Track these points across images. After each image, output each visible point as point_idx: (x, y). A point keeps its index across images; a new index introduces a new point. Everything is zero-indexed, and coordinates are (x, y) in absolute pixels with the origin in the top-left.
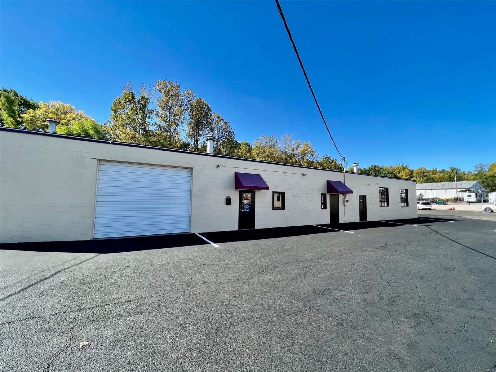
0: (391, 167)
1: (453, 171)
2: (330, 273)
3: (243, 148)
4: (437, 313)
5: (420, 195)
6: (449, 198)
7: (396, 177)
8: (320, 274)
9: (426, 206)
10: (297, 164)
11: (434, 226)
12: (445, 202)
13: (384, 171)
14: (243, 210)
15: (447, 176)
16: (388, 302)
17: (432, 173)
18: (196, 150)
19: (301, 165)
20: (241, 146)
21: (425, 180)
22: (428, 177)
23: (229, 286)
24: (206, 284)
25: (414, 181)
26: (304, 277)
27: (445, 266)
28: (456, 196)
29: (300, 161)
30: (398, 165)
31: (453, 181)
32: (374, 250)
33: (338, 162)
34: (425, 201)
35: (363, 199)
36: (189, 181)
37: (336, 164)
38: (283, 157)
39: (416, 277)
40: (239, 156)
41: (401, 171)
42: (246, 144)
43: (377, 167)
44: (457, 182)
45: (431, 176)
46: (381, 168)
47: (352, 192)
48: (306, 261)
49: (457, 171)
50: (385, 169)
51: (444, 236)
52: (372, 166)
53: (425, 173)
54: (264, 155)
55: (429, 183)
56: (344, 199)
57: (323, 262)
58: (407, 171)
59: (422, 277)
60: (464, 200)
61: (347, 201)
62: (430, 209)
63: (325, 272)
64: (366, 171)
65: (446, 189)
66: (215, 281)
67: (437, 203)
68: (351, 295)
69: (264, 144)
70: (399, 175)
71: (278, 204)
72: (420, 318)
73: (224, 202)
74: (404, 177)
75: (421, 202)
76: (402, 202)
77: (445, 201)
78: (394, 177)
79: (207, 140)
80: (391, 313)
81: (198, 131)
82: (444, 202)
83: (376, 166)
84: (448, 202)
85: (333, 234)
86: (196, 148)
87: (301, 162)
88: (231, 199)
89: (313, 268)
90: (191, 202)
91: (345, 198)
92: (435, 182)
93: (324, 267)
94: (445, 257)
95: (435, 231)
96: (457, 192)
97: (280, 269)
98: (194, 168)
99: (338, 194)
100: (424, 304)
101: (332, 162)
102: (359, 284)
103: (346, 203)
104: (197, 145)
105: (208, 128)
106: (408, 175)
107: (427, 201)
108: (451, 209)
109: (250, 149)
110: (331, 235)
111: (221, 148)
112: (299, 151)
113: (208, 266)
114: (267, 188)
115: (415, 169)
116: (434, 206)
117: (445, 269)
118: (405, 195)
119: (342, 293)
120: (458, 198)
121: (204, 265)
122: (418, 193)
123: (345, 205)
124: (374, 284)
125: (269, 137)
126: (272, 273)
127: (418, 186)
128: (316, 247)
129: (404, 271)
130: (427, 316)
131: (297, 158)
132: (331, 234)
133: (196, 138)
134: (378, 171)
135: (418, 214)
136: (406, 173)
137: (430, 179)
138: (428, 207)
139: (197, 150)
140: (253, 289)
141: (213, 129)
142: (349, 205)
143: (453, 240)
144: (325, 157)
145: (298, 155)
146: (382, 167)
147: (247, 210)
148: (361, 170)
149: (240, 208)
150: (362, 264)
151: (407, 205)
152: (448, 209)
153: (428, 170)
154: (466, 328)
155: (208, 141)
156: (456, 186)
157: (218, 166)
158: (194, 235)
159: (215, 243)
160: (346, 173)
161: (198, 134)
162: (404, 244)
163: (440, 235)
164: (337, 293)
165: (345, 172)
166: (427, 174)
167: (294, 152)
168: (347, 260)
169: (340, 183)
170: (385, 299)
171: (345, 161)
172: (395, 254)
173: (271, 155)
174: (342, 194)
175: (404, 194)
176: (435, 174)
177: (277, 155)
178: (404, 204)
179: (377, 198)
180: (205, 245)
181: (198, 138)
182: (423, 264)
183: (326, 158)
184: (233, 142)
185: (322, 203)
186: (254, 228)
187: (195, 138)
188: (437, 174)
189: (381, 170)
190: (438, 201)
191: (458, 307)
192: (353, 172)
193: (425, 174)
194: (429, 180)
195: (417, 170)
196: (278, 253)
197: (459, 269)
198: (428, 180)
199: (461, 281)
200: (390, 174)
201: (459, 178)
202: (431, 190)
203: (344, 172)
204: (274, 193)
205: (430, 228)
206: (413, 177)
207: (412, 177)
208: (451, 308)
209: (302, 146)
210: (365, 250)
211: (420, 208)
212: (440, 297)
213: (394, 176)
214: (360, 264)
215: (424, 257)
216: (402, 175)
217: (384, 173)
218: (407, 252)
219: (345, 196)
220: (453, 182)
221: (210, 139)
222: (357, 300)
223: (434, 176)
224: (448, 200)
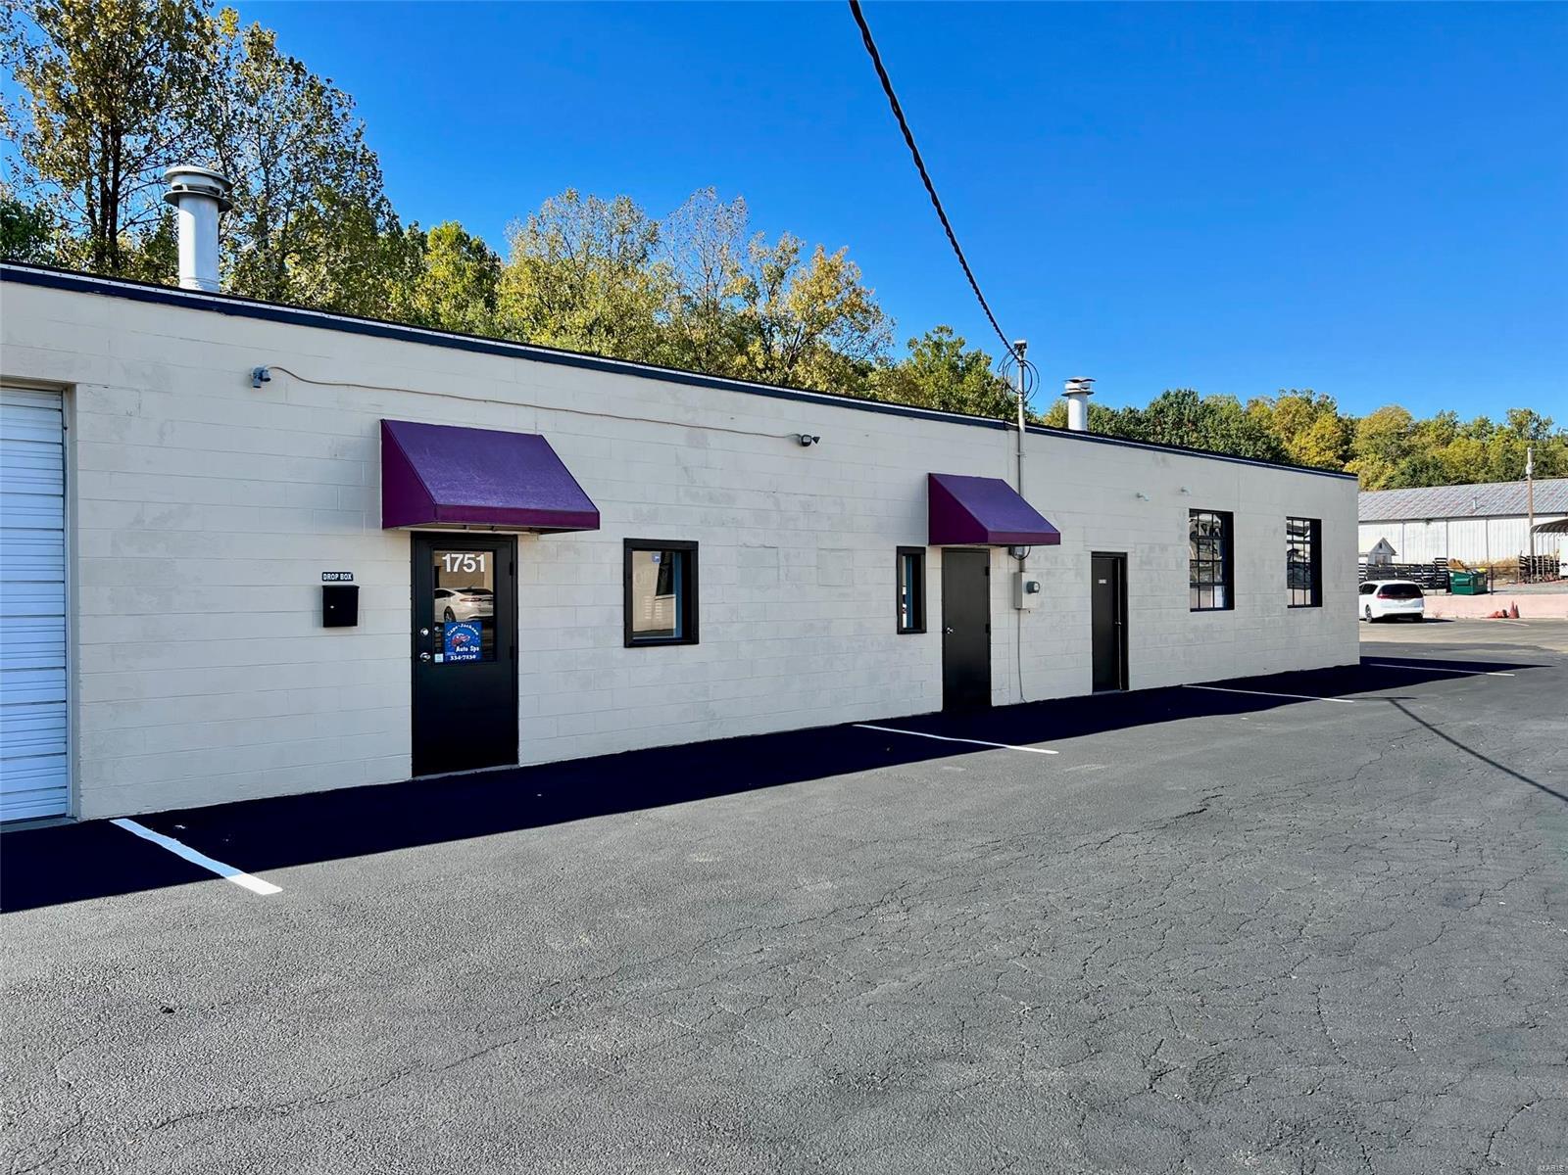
0: (1257, 403)
1: (1520, 426)
2: (923, 975)
3: (438, 266)
4: (1389, 1106)
5: (1380, 546)
6: (1501, 560)
7: (1277, 458)
8: (870, 984)
9: (1403, 602)
10: (777, 376)
11: (1425, 699)
12: (1481, 582)
13: (1221, 422)
14: (439, 658)
15: (1495, 452)
16: (1187, 1086)
17: (1433, 435)
18: (108, 260)
19: (796, 383)
20: (426, 251)
21: (1403, 474)
22: (1416, 458)
23: (335, 1121)
24: (181, 1127)
25: (1353, 476)
26: (782, 1011)
27: (1447, 885)
28: (1527, 553)
29: (794, 360)
30: (1289, 394)
31: (1520, 476)
32: (1149, 835)
33: (994, 373)
34: (1399, 578)
35: (1111, 571)
36: (47, 474)
37: (989, 384)
38: (698, 335)
39: (1322, 952)
40: (418, 320)
41: (1300, 423)
42: (461, 240)
43: (1189, 400)
44: (1535, 483)
45: (1434, 452)
46: (1209, 410)
47: (1053, 538)
48: (803, 926)
49: (1536, 430)
50: (1225, 414)
51: (1462, 743)
52: (1165, 397)
53: (1405, 435)
54: (580, 318)
55: (1421, 485)
56: (1015, 574)
57: (891, 919)
58: (1325, 424)
59: (1345, 950)
60: (1558, 571)
61: (1030, 588)
62: (1417, 618)
63: (897, 972)
64: (1139, 422)
65: (1488, 517)
66: (246, 1101)
67: (1447, 585)
68: (1020, 1074)
69: (577, 245)
70: (1290, 448)
71: (657, 611)
72: (1317, 1142)
73: (310, 606)
74: (1312, 457)
75: (1380, 584)
76: (1293, 583)
77: (1481, 575)
78: (1269, 456)
79: (174, 199)
80: (1198, 1136)
81: (117, 134)
82: (1477, 582)
83: (1184, 395)
84: (1496, 581)
85: (958, 765)
86: (106, 250)
87: (799, 369)
88: (356, 588)
89: (835, 960)
90: (67, 619)
91: (1021, 570)
92: (1447, 481)
93: (896, 948)
94: (1453, 844)
95: (1427, 725)
96: (1534, 529)
97: (655, 983)
98: (78, 387)
99: (987, 553)
100: (1343, 1076)
101: (968, 369)
102: (1063, 1018)
103: (1025, 595)
104: (113, 233)
105: (189, 115)
106: (1330, 448)
107: (1406, 577)
108: (1505, 612)
109: (486, 276)
110: (949, 773)
111: (288, 263)
112: (790, 301)
113: (199, 1017)
114: (589, 520)
115: (1365, 417)
116: (1434, 603)
117: (1449, 901)
118: (1308, 547)
119: (972, 1073)
120: (1534, 561)
121: (171, 1011)
122: (1368, 539)
123: (1019, 609)
124: (1131, 1007)
125: (611, 204)
126: (610, 1010)
127: (1372, 501)
128: (862, 844)
129: (1273, 929)
130: (1349, 1129)
131: (778, 342)
132: (946, 768)
133: (103, 181)
134: (1194, 424)
135: (1364, 645)
136: (1323, 436)
137: (1425, 466)
138: (1410, 606)
139: (115, 264)
140: (489, 1114)
141: (228, 126)
142: (1042, 605)
143: (1493, 763)
144: (935, 338)
145: (782, 324)
146: (1211, 401)
147: (469, 653)
148: (1114, 415)
149: (418, 645)
150: (1088, 911)
151: (1317, 601)
152: (1492, 612)
153: (1416, 420)
154: (1492, 1157)
155: (184, 203)
156: (1531, 499)
157: (261, 379)
158: (103, 828)
159: (249, 868)
160: (1027, 430)
161: (117, 155)
162: (1289, 794)
163: (1448, 743)
164: (949, 1075)
165: (1021, 424)
166: (1415, 439)
167: (761, 308)
168: (1016, 897)
169: (996, 490)
170: (1172, 1076)
171: (1023, 364)
172: (1244, 846)
173: (619, 322)
174: (1005, 549)
175: (1304, 543)
176: (1447, 442)
177: (658, 318)
178: (1303, 596)
179: (1179, 565)
180: (177, 888)
181: (117, 184)
182: (1358, 886)
183: (938, 346)
184: (371, 223)
185: (900, 599)
186: (516, 761)
187: (95, 181)
188: (1456, 441)
189: (1208, 421)
190: (1452, 575)
191: (1478, 1066)
192: (1065, 428)
193: (1405, 443)
194: (1422, 474)
195: (1371, 423)
196: (648, 895)
197: (1501, 893)
198: (1414, 470)
199: (1502, 948)
200: (1249, 439)
201: (1545, 464)
202: (1428, 520)
203: (1018, 429)
204: (631, 546)
205: (1406, 712)
206: (1353, 456)
207: (1346, 457)
208: (1447, 1076)
209: (805, 274)
210: (1107, 837)
211: (1375, 615)
212: (1411, 1035)
213: (1269, 448)
214: (1075, 913)
215: (1367, 853)
216: (1305, 444)
217: (1223, 436)
218: (1295, 835)
219: (1022, 558)
220: (1520, 484)
221: (195, 194)
222: (1042, 1096)
223: (1443, 450)
224: (1493, 573)
